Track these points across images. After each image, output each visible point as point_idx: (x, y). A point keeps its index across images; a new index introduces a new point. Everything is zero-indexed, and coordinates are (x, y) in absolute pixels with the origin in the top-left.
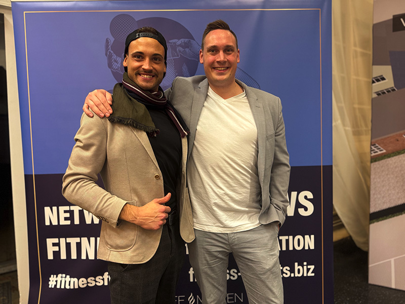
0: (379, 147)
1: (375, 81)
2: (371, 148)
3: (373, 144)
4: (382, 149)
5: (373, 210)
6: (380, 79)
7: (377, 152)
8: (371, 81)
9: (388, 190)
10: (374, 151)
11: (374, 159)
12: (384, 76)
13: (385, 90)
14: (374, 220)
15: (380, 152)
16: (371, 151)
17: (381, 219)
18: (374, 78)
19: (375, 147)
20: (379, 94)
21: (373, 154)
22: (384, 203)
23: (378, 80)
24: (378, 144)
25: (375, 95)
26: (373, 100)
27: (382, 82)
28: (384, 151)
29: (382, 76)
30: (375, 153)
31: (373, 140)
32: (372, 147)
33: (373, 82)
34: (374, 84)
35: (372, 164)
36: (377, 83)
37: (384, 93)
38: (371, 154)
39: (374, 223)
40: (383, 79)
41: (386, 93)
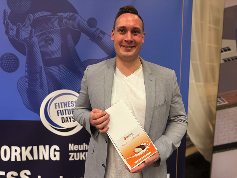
0: (223, 99)
1: (223, 51)
2: (217, 100)
3: (219, 97)
4: (225, 101)
5: (216, 144)
6: (227, 50)
7: (221, 103)
8: (220, 51)
9: (228, 131)
10: (219, 102)
11: (219, 108)
12: (230, 48)
13: (231, 58)
14: (216, 151)
15: (223, 103)
16: (217, 102)
17: (221, 151)
18: (223, 49)
19: (220, 99)
20: (225, 61)
21: (219, 104)
22: (224, 140)
23: (225, 51)
24: (223, 97)
25: (222, 62)
26: (221, 65)
27: (228, 52)
28: (227, 103)
29: (228, 47)
30: (220, 103)
31: (219, 94)
32: (219, 99)
33: (222, 52)
34: (222, 53)
35: (217, 111)
36: (224, 53)
37: (229, 60)
38: (217, 104)
39: (216, 153)
40: (229, 50)
41: (231, 60)
